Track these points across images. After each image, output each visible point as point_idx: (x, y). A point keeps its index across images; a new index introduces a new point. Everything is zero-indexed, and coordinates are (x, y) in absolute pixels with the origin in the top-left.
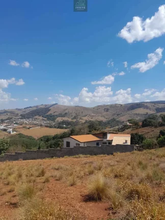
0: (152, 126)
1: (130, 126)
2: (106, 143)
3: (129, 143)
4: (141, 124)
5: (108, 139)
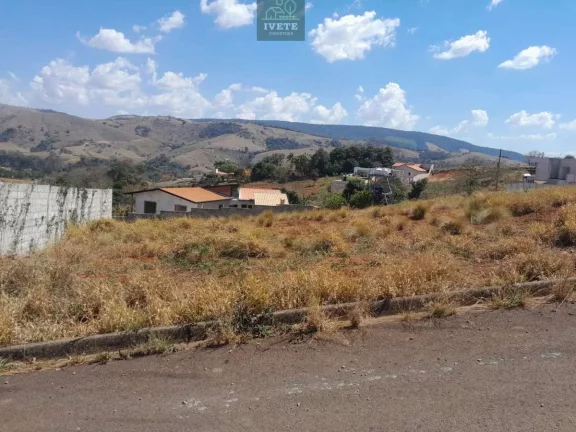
0: (274, 178)
1: (223, 177)
2: (236, 206)
3: (287, 202)
5: (241, 197)
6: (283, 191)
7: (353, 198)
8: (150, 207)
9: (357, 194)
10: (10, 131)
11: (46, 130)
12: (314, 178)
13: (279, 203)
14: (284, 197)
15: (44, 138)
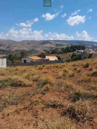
0: (57, 53)
1: (45, 53)
5: (46, 58)
6: (57, 57)
7: (73, 58)
8: (25, 61)
9: (75, 57)
10: (1, 44)
11: (9, 44)
12: (66, 53)
13: (55, 60)
14: (57, 58)
15: (8, 46)
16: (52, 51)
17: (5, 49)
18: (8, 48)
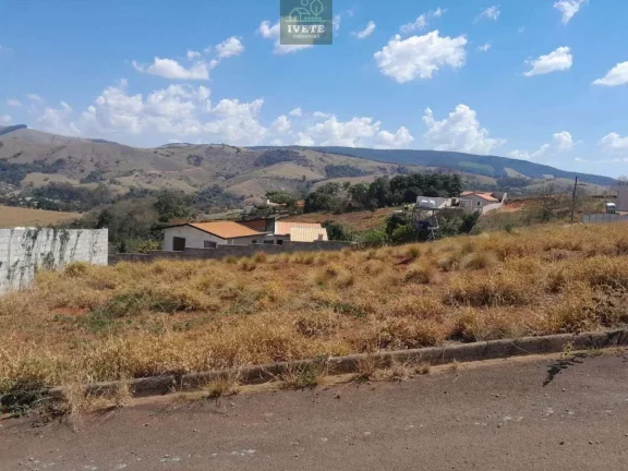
0: (328, 209)
1: (274, 208)
2: (272, 242)
3: (325, 238)
4: (301, 203)
5: (276, 233)
6: (324, 225)
7: (396, 232)
8: (179, 243)
9: (400, 228)
10: (60, 162)
11: (96, 160)
12: (371, 208)
13: (316, 238)
14: (324, 232)
15: (94, 169)
16: (307, 201)
17: (75, 183)
18: (92, 178)
